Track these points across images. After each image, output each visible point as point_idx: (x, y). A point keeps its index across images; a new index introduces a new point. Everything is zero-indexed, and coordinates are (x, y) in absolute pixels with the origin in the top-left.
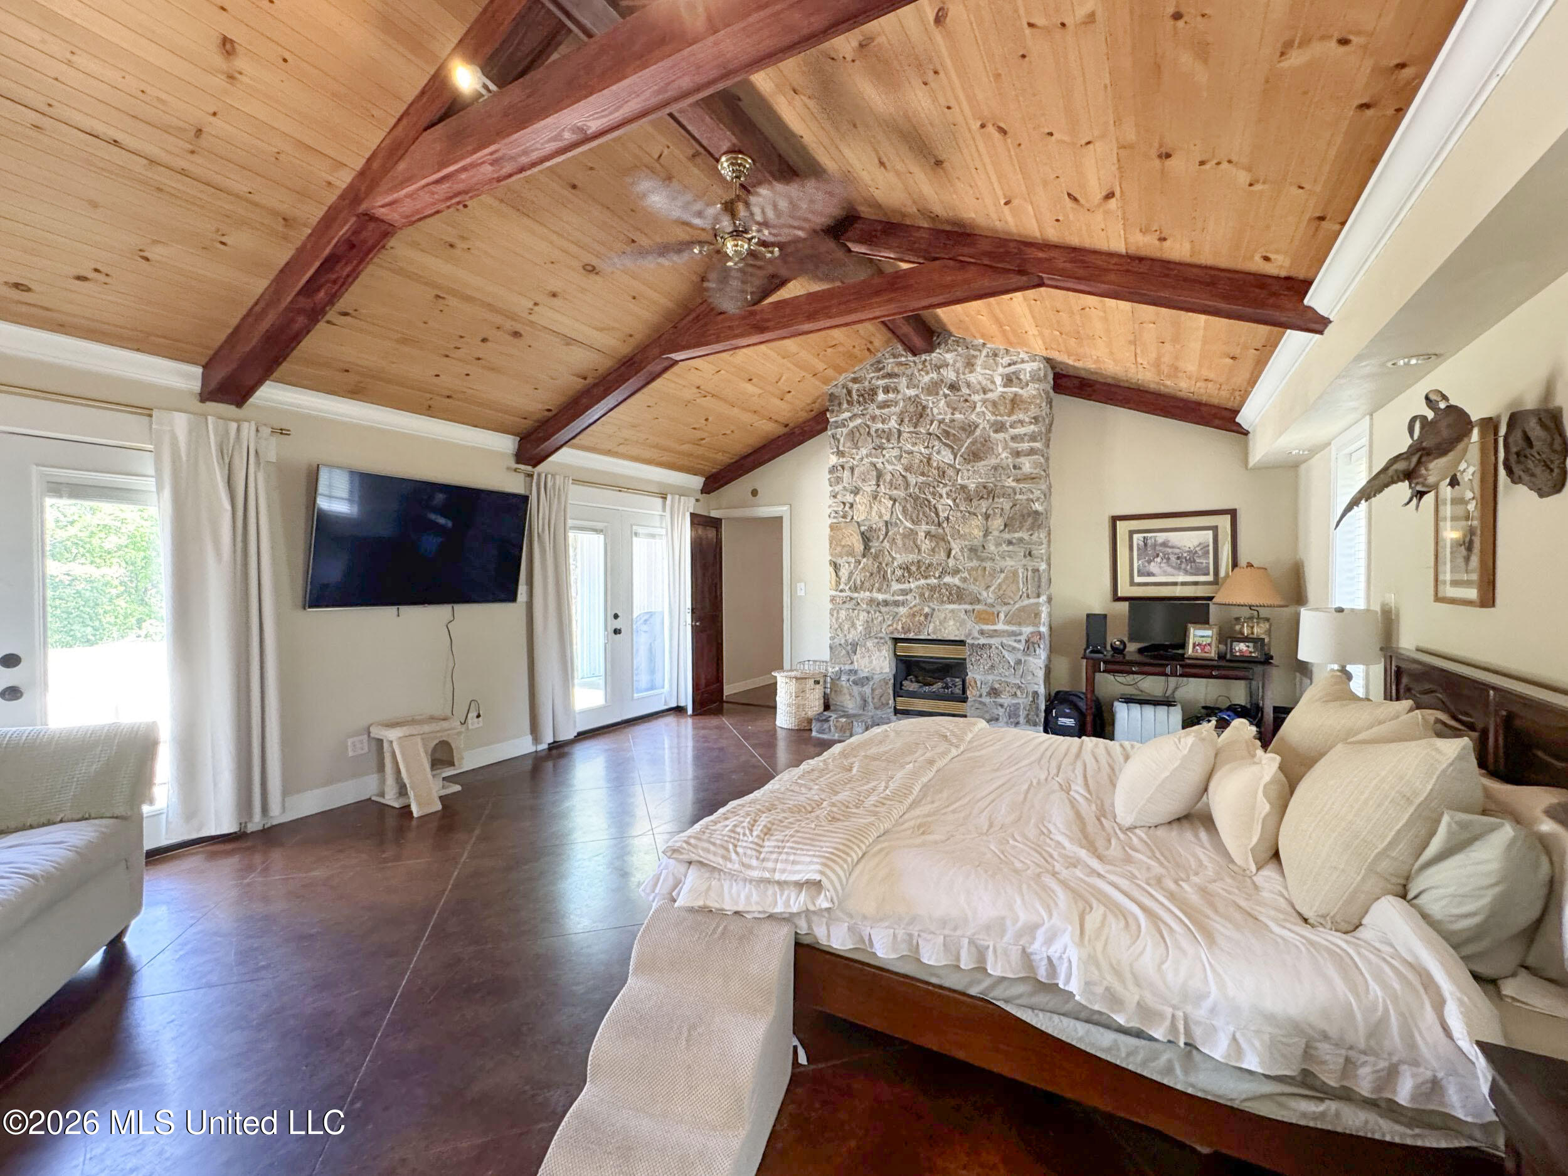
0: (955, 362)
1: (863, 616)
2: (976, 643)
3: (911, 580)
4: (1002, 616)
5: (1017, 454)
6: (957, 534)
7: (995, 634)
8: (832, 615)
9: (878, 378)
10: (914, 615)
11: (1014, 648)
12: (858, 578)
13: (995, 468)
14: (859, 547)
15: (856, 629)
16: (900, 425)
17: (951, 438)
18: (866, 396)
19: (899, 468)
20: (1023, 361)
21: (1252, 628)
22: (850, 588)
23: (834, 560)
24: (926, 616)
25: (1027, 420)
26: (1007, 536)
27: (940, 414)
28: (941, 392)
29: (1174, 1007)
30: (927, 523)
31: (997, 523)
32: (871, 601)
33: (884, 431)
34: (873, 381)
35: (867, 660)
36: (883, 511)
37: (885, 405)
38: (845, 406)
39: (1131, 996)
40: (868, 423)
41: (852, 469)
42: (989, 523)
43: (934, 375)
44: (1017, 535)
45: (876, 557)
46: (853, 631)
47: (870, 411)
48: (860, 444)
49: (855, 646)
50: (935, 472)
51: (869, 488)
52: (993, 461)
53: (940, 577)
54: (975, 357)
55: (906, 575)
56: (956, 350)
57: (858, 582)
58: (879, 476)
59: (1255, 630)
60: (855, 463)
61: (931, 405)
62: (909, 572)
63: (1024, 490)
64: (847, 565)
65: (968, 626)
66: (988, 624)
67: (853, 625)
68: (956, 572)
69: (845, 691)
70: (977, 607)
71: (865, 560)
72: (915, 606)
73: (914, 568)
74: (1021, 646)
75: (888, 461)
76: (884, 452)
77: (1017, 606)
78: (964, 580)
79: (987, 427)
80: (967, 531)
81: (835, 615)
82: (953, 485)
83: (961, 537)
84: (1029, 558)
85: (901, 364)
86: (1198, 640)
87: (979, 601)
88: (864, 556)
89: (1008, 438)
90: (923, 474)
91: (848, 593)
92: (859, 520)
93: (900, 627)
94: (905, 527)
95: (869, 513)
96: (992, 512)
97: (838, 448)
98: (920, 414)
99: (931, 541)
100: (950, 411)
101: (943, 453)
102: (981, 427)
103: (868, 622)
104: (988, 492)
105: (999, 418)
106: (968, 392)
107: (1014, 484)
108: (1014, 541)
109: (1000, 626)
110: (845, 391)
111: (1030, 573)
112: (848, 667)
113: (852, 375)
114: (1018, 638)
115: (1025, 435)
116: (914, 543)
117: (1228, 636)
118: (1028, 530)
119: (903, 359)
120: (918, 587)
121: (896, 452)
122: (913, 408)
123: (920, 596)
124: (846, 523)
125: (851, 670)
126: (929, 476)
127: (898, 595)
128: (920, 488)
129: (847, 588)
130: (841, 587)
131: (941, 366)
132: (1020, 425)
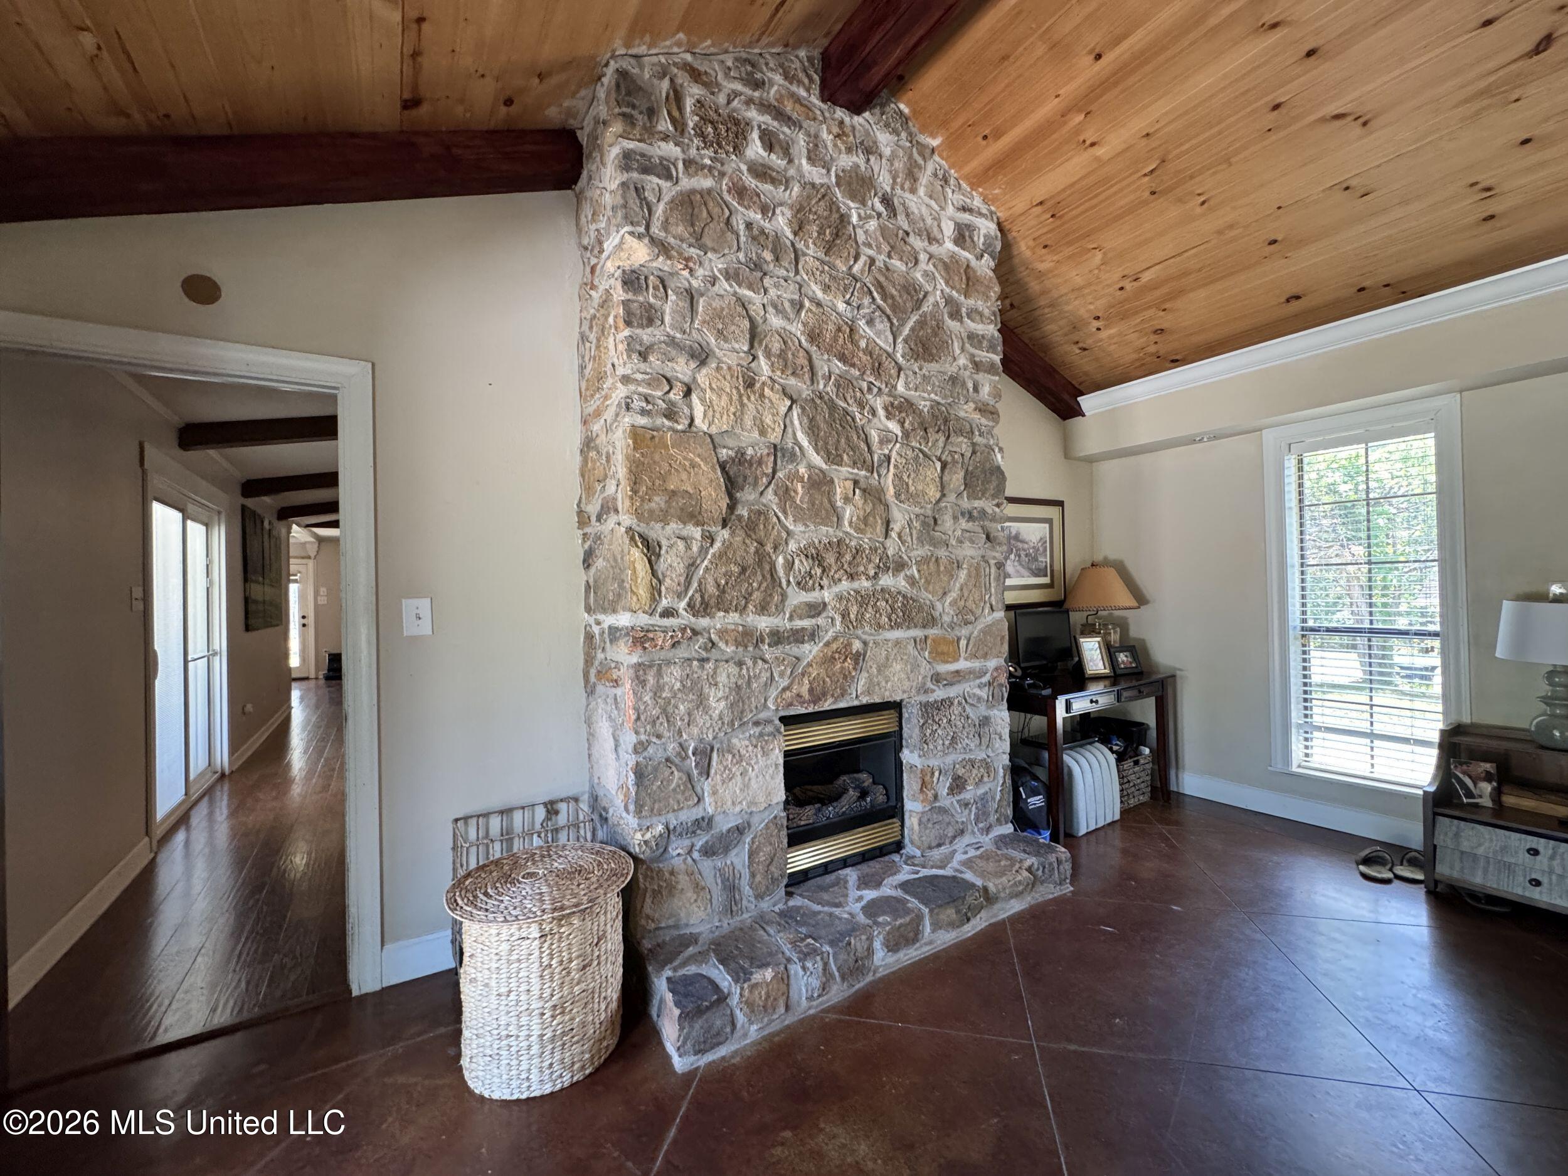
0: (893, 155)
1: (726, 675)
2: (923, 699)
3: (824, 582)
4: (963, 643)
5: (976, 366)
7: (959, 678)
8: (643, 683)
9: (749, 102)
10: (832, 660)
11: (979, 699)
12: (707, 574)
13: (954, 380)
14: (714, 498)
15: (706, 710)
16: (795, 234)
17: (889, 300)
18: (721, 129)
20: (981, 214)
22: (688, 605)
23: (642, 528)
24: (858, 658)
25: (987, 312)
26: (965, 504)
27: (870, 246)
28: (870, 203)
30: (852, 463)
31: (956, 479)
32: (747, 638)
33: (762, 232)
34: (739, 103)
35: (734, 784)
36: (768, 420)
37: (761, 172)
38: (665, 125)
40: (728, 198)
41: (691, 296)
42: (946, 477)
43: (859, 161)
44: (977, 504)
45: (750, 527)
47: (728, 167)
48: (707, 241)
49: (705, 754)
50: (864, 360)
51: (732, 354)
52: (948, 367)
53: (875, 575)
54: (919, 166)
55: (819, 571)
56: (898, 135)
57: (711, 589)
58: (754, 336)
60: (696, 283)
61: (854, 219)
62: (820, 564)
63: (983, 429)
64: (681, 545)
65: (922, 671)
66: (947, 662)
67: (701, 702)
68: (900, 566)
69: (683, 880)
70: (932, 632)
71: (725, 534)
72: (835, 639)
73: (830, 558)
74: (983, 695)
75: (772, 305)
76: (766, 281)
77: (980, 626)
79: (942, 305)
80: (920, 488)
81: (651, 680)
82: (890, 395)
83: (909, 497)
84: (988, 544)
87: (932, 621)
88: (724, 526)
89: (964, 335)
91: (685, 618)
92: (714, 430)
93: (804, 690)
94: (810, 467)
95: (739, 418)
96: (949, 459)
97: (648, 228)
98: (834, 229)
99: (864, 501)
101: (877, 324)
102: (931, 300)
103: (738, 687)
104: (944, 422)
105: (955, 293)
106: (906, 227)
107: (972, 415)
108: (975, 513)
109: (962, 664)
111: (993, 570)
112: (688, 815)
113: (686, 59)
114: (982, 681)
115: (983, 336)
116: (830, 501)
119: (803, 93)
120: (840, 598)
121: (790, 291)
122: (821, 208)
123: (843, 617)
124: (675, 431)
125: (697, 822)
126: (853, 365)
127: (801, 618)
128: (838, 386)
129: (683, 604)
130: (664, 603)
131: (870, 149)
132: (978, 318)
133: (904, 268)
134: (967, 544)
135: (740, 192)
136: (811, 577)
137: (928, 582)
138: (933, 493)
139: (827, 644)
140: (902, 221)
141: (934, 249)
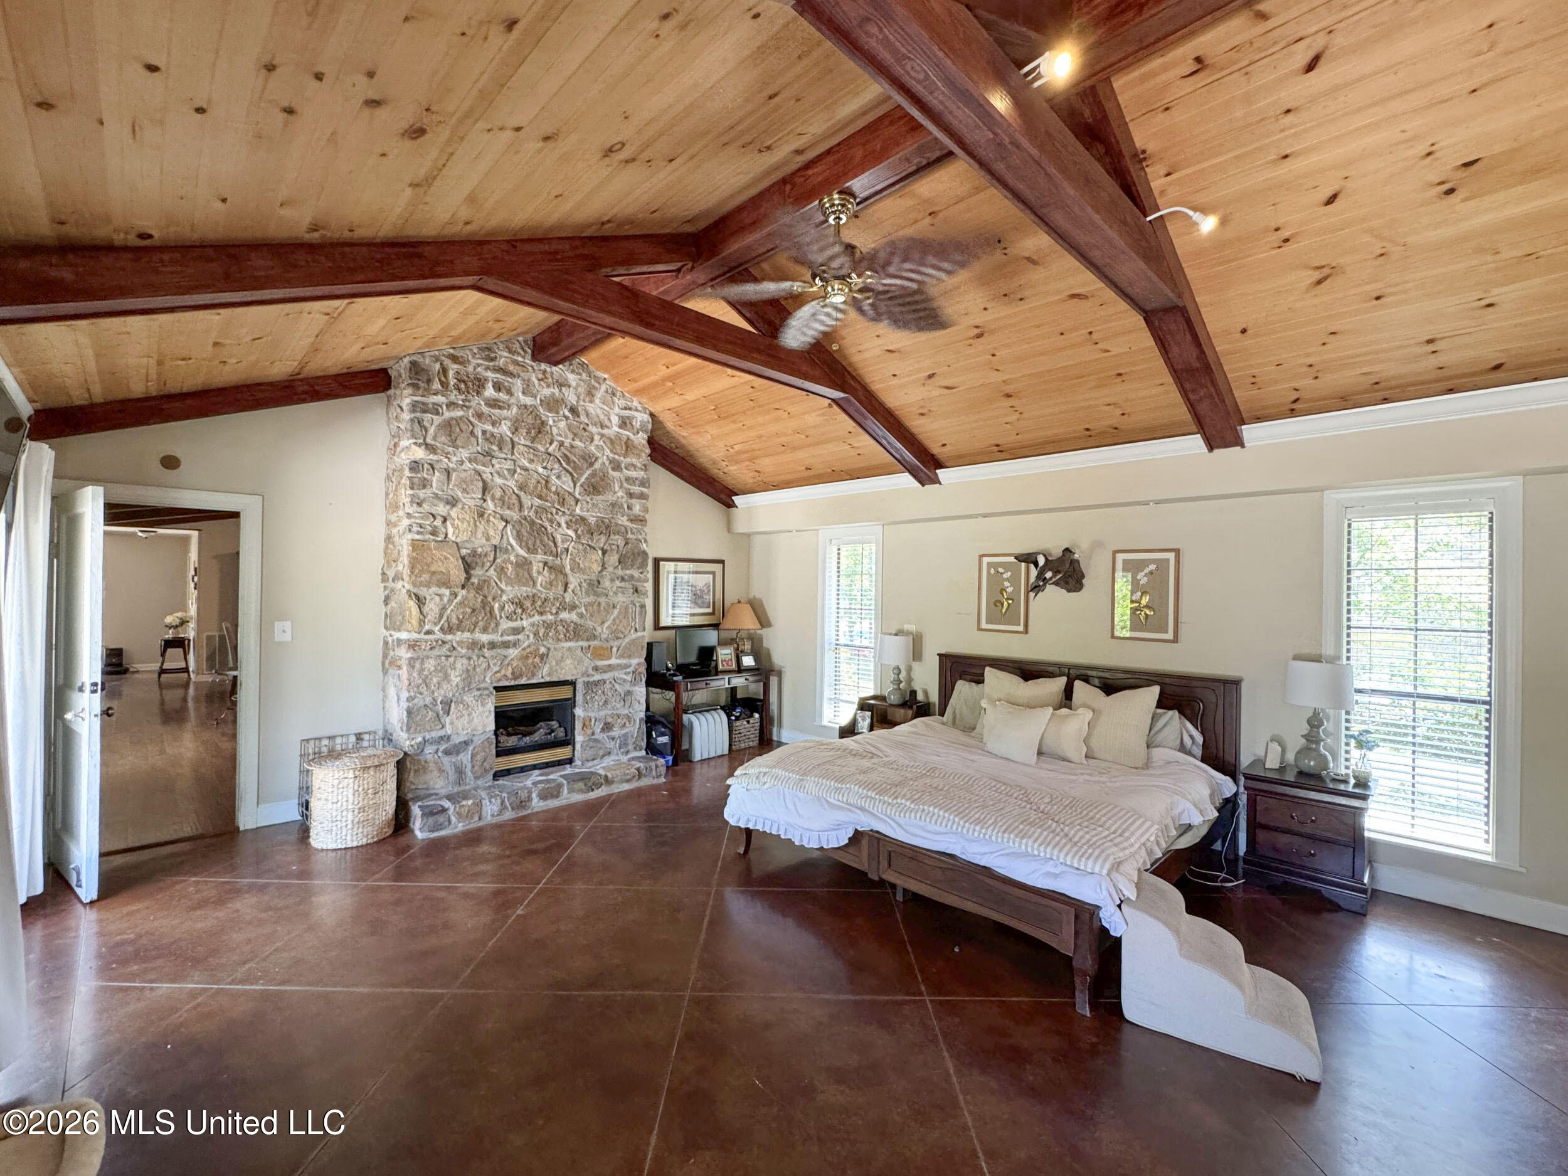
0: (578, 385)
1: (460, 664)
2: (591, 679)
3: (524, 616)
4: (615, 649)
5: (631, 495)
6: (576, 567)
7: (610, 668)
8: (413, 667)
9: (487, 368)
10: (527, 657)
11: (625, 681)
12: (453, 615)
13: (613, 505)
14: (457, 575)
15: (449, 681)
16: (513, 433)
17: (572, 464)
18: (470, 384)
19: (512, 483)
20: (637, 410)
22: (442, 629)
23: (415, 590)
24: (542, 657)
25: (639, 465)
26: (620, 572)
30: (545, 553)
31: (613, 559)
32: (474, 645)
33: (492, 435)
34: (479, 369)
35: (466, 719)
36: (492, 533)
37: (494, 404)
38: (436, 385)
40: (472, 419)
41: (448, 472)
42: (606, 558)
43: (556, 391)
44: (628, 572)
46: (445, 686)
47: (473, 404)
48: (459, 443)
49: (447, 704)
50: (555, 497)
51: (471, 500)
52: (610, 497)
53: (557, 613)
54: (596, 389)
55: (520, 611)
56: (579, 374)
57: (454, 621)
58: (485, 489)
60: (451, 465)
62: (521, 607)
63: (634, 530)
64: (437, 598)
65: (585, 664)
66: (601, 659)
67: (446, 677)
68: (573, 607)
69: (432, 766)
70: (593, 643)
71: (464, 592)
72: (529, 646)
73: (528, 604)
74: (629, 678)
75: (498, 473)
76: (494, 461)
77: (627, 640)
78: (581, 616)
80: (587, 564)
81: (418, 665)
82: (571, 515)
83: (580, 570)
84: (636, 594)
85: (516, 363)
87: (595, 637)
88: (463, 587)
89: (623, 479)
90: (540, 497)
91: (439, 635)
92: (458, 540)
93: (509, 673)
94: (517, 556)
95: (473, 533)
96: (609, 548)
97: (424, 439)
98: (539, 429)
99: (551, 573)
100: (571, 436)
101: (564, 479)
102: (600, 461)
103: (468, 671)
104: (606, 528)
105: (616, 457)
106: (586, 421)
107: (629, 524)
108: (626, 577)
109: (613, 661)
110: (437, 366)
111: (638, 609)
112: (435, 734)
113: (452, 351)
114: (628, 670)
115: (636, 479)
116: (529, 574)
118: (639, 568)
120: (533, 625)
121: (509, 465)
122: (530, 420)
123: (535, 634)
124: (436, 541)
125: (441, 738)
126: (547, 501)
127: (508, 635)
128: (536, 512)
129: (437, 628)
130: (427, 627)
131: (562, 384)
132: (633, 469)
133: (583, 445)
134: (620, 594)
135: (480, 416)
136: (515, 613)
137: (592, 615)
138: (596, 568)
139: (524, 649)
140: (583, 418)
141: (605, 431)
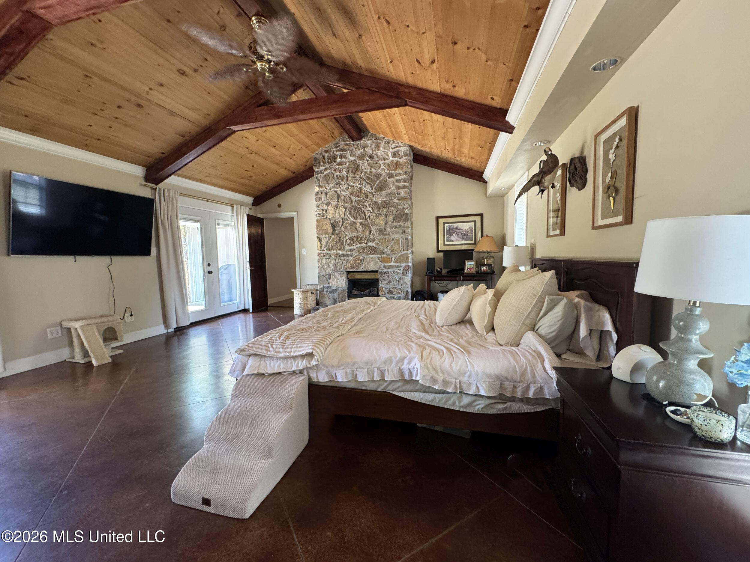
0: (371, 145)
1: (333, 262)
2: (383, 271)
3: (354, 245)
4: (393, 259)
5: (398, 188)
6: (374, 224)
7: (391, 267)
8: (319, 262)
9: (337, 151)
10: (356, 260)
11: (398, 273)
12: (330, 244)
13: (389, 194)
14: (330, 230)
15: (330, 268)
16: (347, 173)
17: (370, 180)
18: (332, 159)
19: (348, 193)
20: (400, 146)
21: (488, 261)
22: (327, 249)
23: (319, 236)
24: (361, 260)
25: (402, 173)
26: (395, 224)
27: (365, 169)
28: (365, 159)
29: (456, 379)
30: (361, 219)
31: (391, 218)
32: (337, 255)
33: (340, 176)
34: (335, 152)
35: (335, 281)
36: (341, 213)
37: (340, 164)
38: (322, 164)
39: (440, 378)
40: (333, 172)
41: (326, 194)
42: (387, 219)
43: (362, 151)
44: (399, 224)
45: (338, 235)
46: (329, 269)
47: (333, 166)
48: (329, 182)
49: (330, 275)
50: (364, 195)
51: (334, 203)
52: (388, 191)
53: (367, 243)
54: (380, 143)
55: (352, 242)
56: (371, 140)
57: (331, 246)
58: (339, 197)
59: (489, 261)
60: (327, 191)
61: (361, 165)
62: (353, 241)
63: (401, 204)
64: (325, 239)
65: (379, 264)
66: (387, 263)
67: (329, 266)
68: (374, 240)
69: (326, 296)
70: (383, 256)
71: (333, 236)
72: (356, 256)
73: (355, 239)
74: (401, 272)
75: (342, 190)
76: (341, 186)
77: (399, 254)
78: (377, 244)
79: (386, 175)
80: (378, 222)
81: (320, 262)
82: (372, 202)
83: (375, 225)
84: (404, 234)
85: (347, 145)
86: (469, 266)
87: (383, 253)
88: (333, 234)
89: (395, 181)
90: (358, 197)
91: (326, 252)
92: (330, 217)
93: (350, 266)
94: (351, 221)
95: (334, 214)
96: (388, 214)
97: (319, 184)
98: (356, 169)
99: (362, 227)
100: (369, 168)
101: (367, 187)
102: (383, 175)
103: (335, 264)
104: (385, 205)
105: (390, 171)
106: (377, 159)
107: (397, 201)
108: (398, 226)
109: (392, 264)
110: (321, 156)
111: (404, 240)
112: (327, 285)
113: (325, 149)
114: (400, 268)
115: (401, 179)
116: (355, 228)
117: (479, 264)
118: (403, 222)
119: (348, 143)
120: (357, 248)
121: (346, 186)
122: (353, 166)
123: (358, 252)
124: (324, 219)
125: (328, 287)
126: (361, 197)
127: (349, 252)
128: (357, 203)
129: (325, 249)
130: (323, 249)
133: (375, 170)
134: (395, 234)
135: (335, 170)
137: (382, 244)
138: (383, 223)
139: (354, 257)
